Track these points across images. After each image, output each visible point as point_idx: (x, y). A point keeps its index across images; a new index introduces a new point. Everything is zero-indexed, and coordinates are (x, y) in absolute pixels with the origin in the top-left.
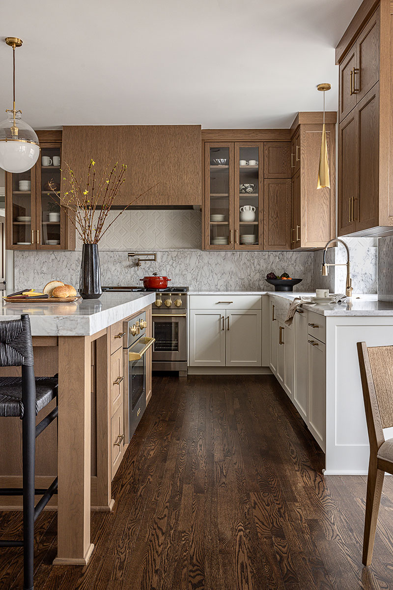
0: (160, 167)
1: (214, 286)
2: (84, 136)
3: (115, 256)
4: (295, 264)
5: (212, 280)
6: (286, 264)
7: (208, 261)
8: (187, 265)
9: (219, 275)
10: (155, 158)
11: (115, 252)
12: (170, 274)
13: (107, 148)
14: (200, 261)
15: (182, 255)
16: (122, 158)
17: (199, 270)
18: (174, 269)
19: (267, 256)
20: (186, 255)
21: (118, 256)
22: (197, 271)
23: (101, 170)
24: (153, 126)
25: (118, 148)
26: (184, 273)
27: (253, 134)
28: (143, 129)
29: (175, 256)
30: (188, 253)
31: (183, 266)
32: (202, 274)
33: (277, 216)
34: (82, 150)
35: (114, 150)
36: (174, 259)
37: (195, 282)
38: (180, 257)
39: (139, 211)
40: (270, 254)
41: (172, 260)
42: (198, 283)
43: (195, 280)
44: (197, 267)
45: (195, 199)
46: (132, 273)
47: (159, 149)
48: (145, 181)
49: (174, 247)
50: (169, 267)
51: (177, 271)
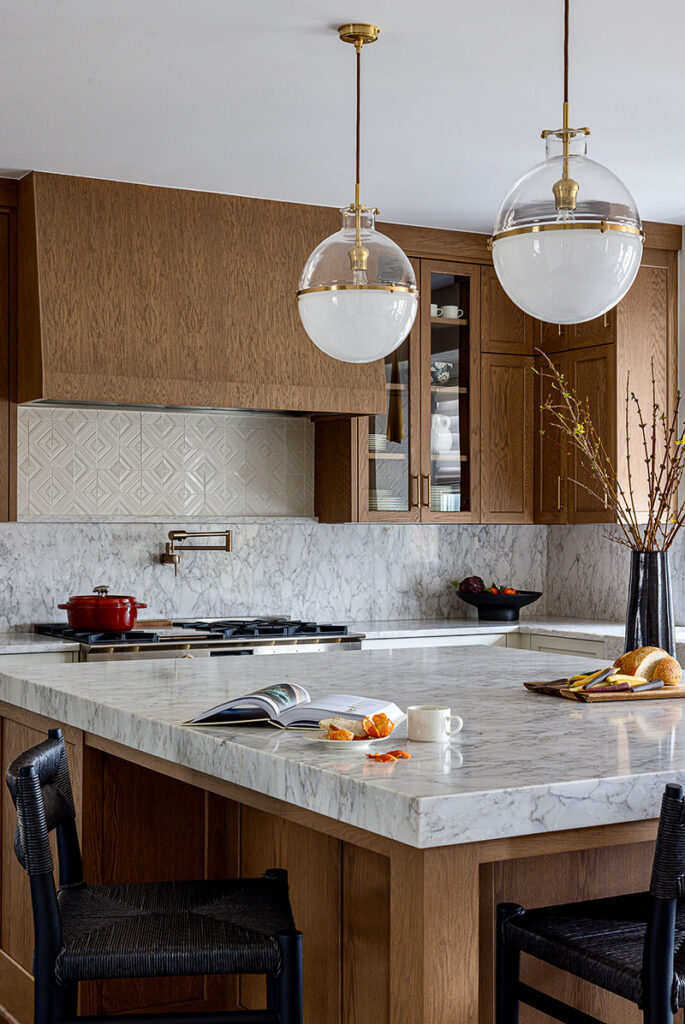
0: (289, 311)
1: (343, 613)
2: (94, 209)
3: (103, 536)
4: (510, 555)
5: (340, 597)
6: (494, 555)
7: (330, 549)
8: (283, 560)
9: (354, 584)
10: (275, 286)
11: (102, 526)
12: (242, 583)
13: (156, 249)
14: (312, 548)
15: (270, 533)
16: (196, 280)
17: (309, 573)
18: (250, 570)
19: (455, 536)
20: (280, 533)
21: (110, 537)
22: (305, 574)
23: (145, 310)
24: (265, 201)
25: (186, 251)
26: (274, 580)
27: (462, 244)
28: (243, 206)
29: (254, 535)
30: (283, 527)
31: (271, 561)
32: (315, 581)
33: (507, 444)
34: (91, 247)
35: (174, 253)
36: (251, 544)
37: (300, 602)
38: (265, 539)
39: (163, 414)
40: (461, 530)
41: (246, 547)
42: (307, 604)
43: (301, 598)
44: (305, 563)
45: (373, 399)
46: (148, 582)
47: (283, 264)
48: (257, 345)
49: (249, 511)
50: (240, 566)
51: (258, 575)
